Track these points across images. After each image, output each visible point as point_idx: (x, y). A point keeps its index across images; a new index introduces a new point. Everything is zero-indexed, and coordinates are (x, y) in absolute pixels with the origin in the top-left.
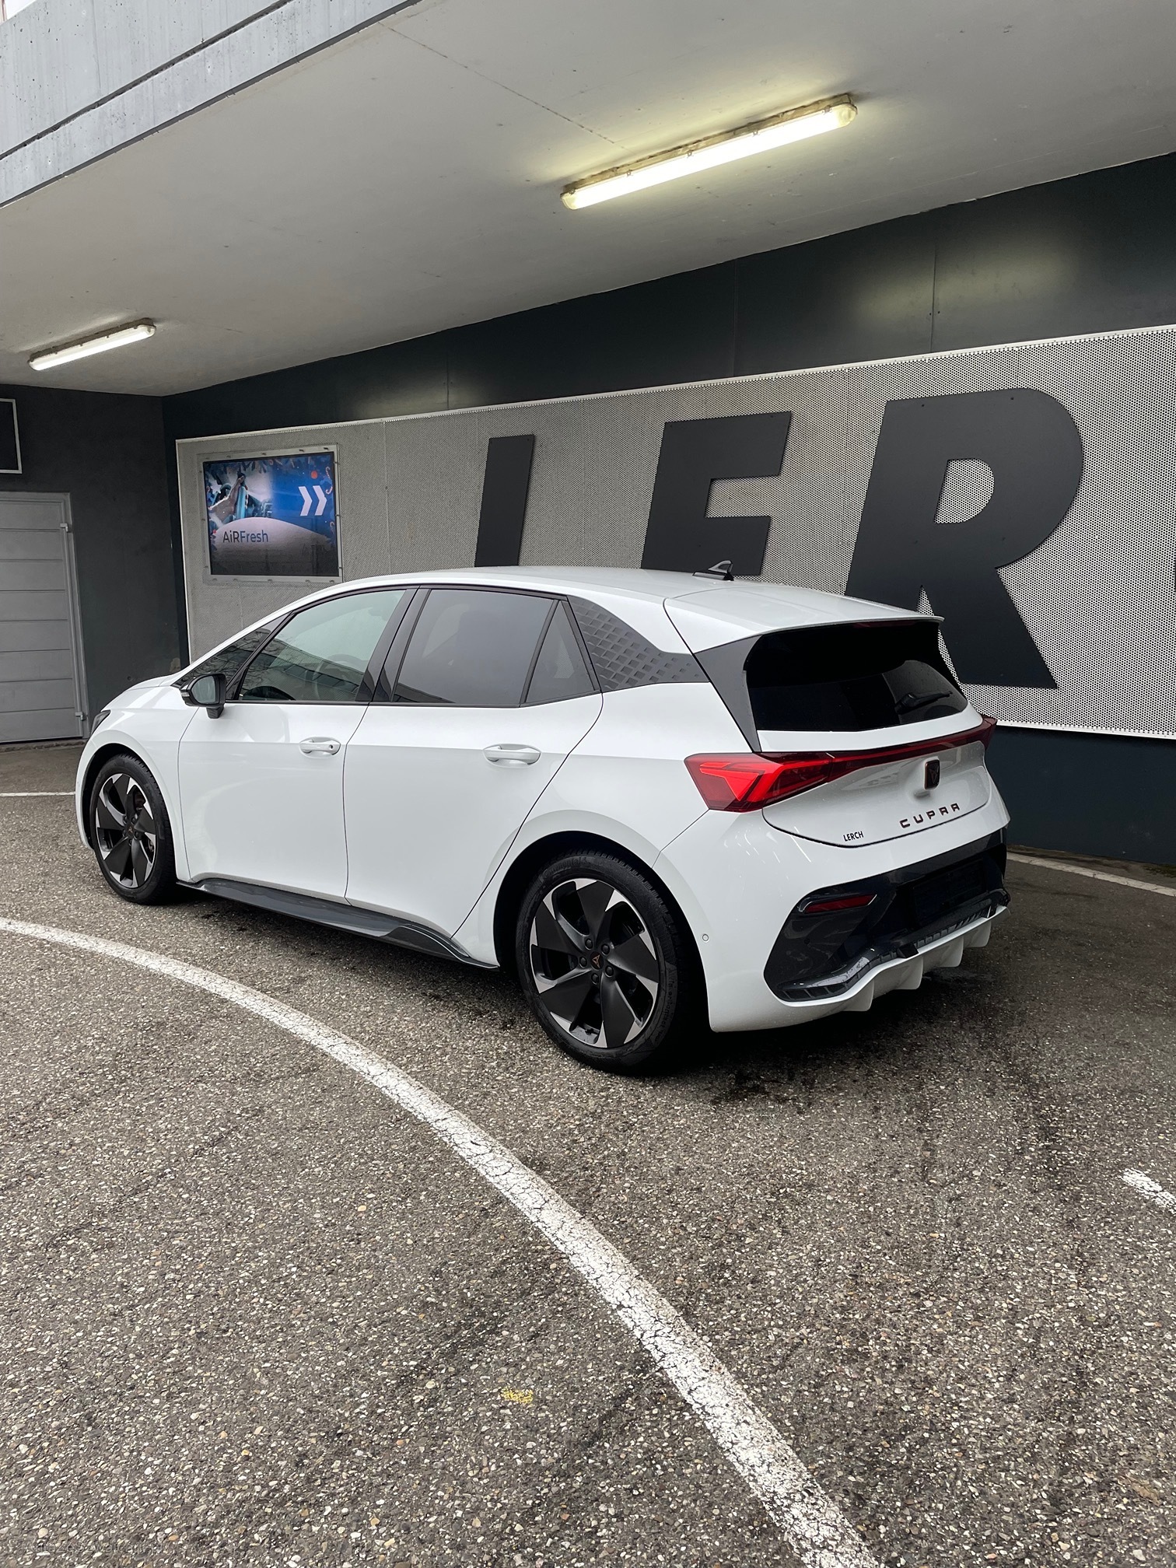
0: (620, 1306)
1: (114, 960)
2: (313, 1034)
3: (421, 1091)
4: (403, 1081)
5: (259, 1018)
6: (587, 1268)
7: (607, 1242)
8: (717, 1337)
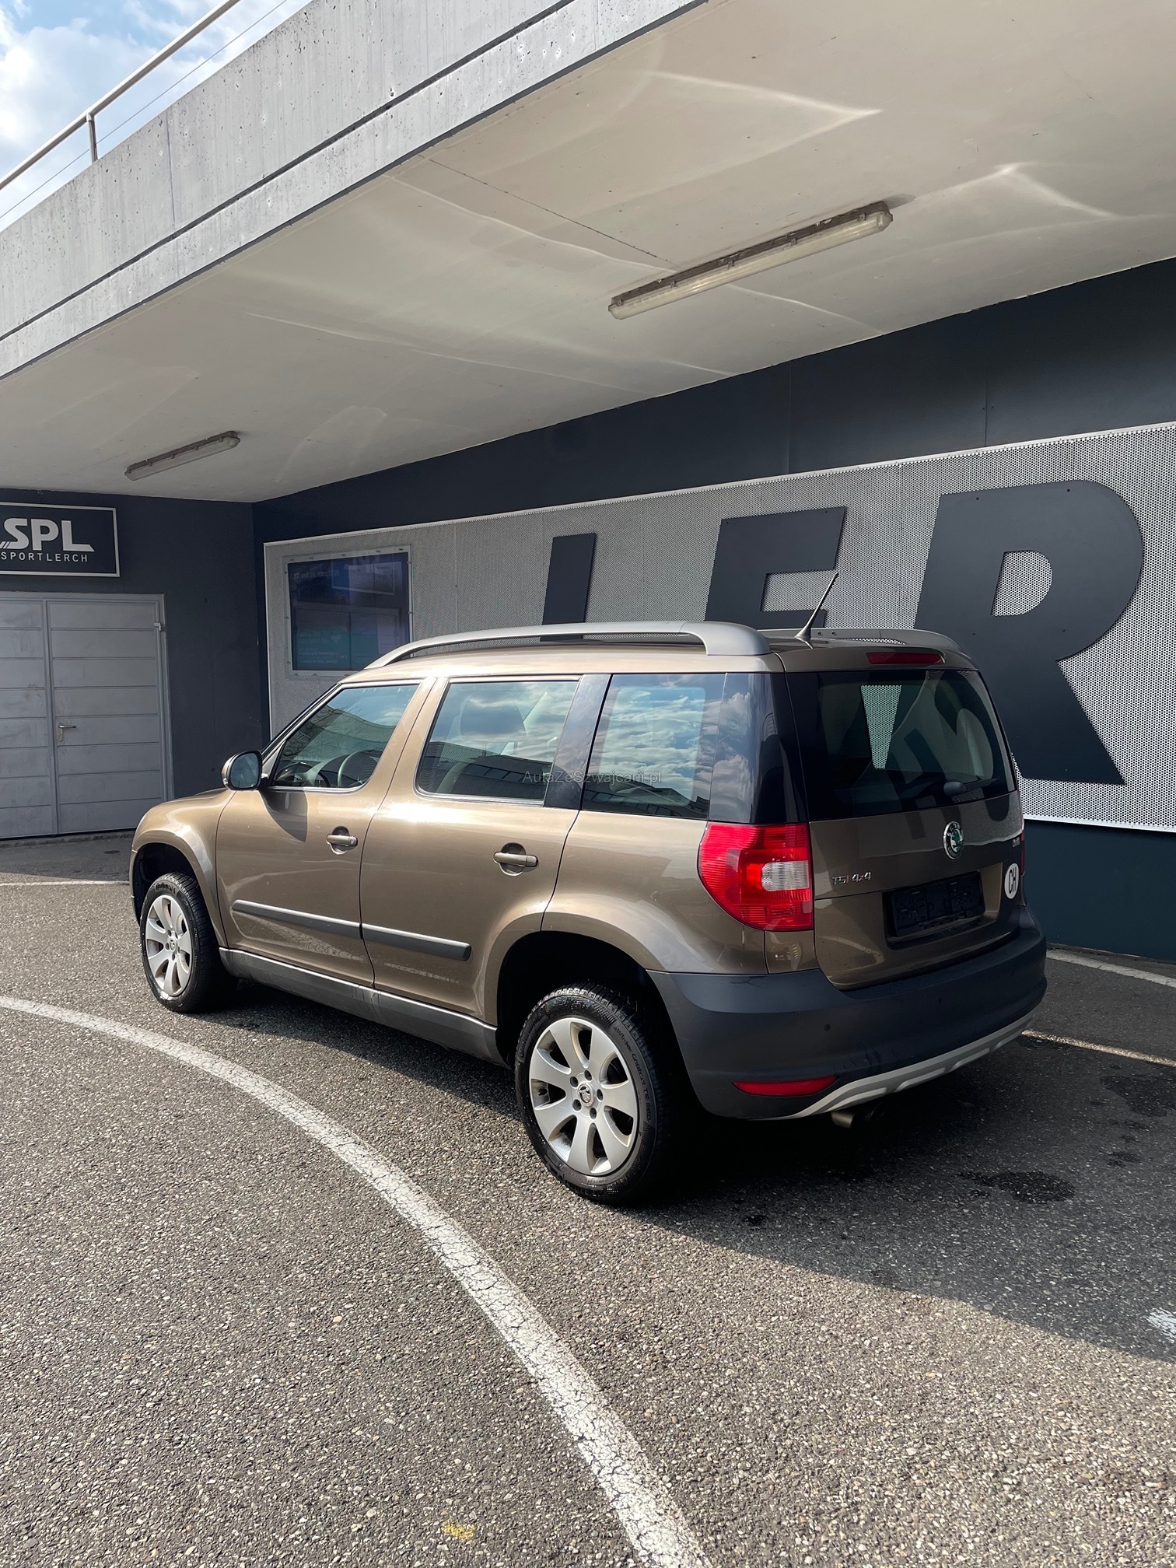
0: (582, 1438)
1: (148, 1050)
2: (323, 1133)
3: (418, 1197)
4: (404, 1185)
5: (275, 1113)
6: (556, 1394)
7: (581, 1368)
8: (678, 1478)
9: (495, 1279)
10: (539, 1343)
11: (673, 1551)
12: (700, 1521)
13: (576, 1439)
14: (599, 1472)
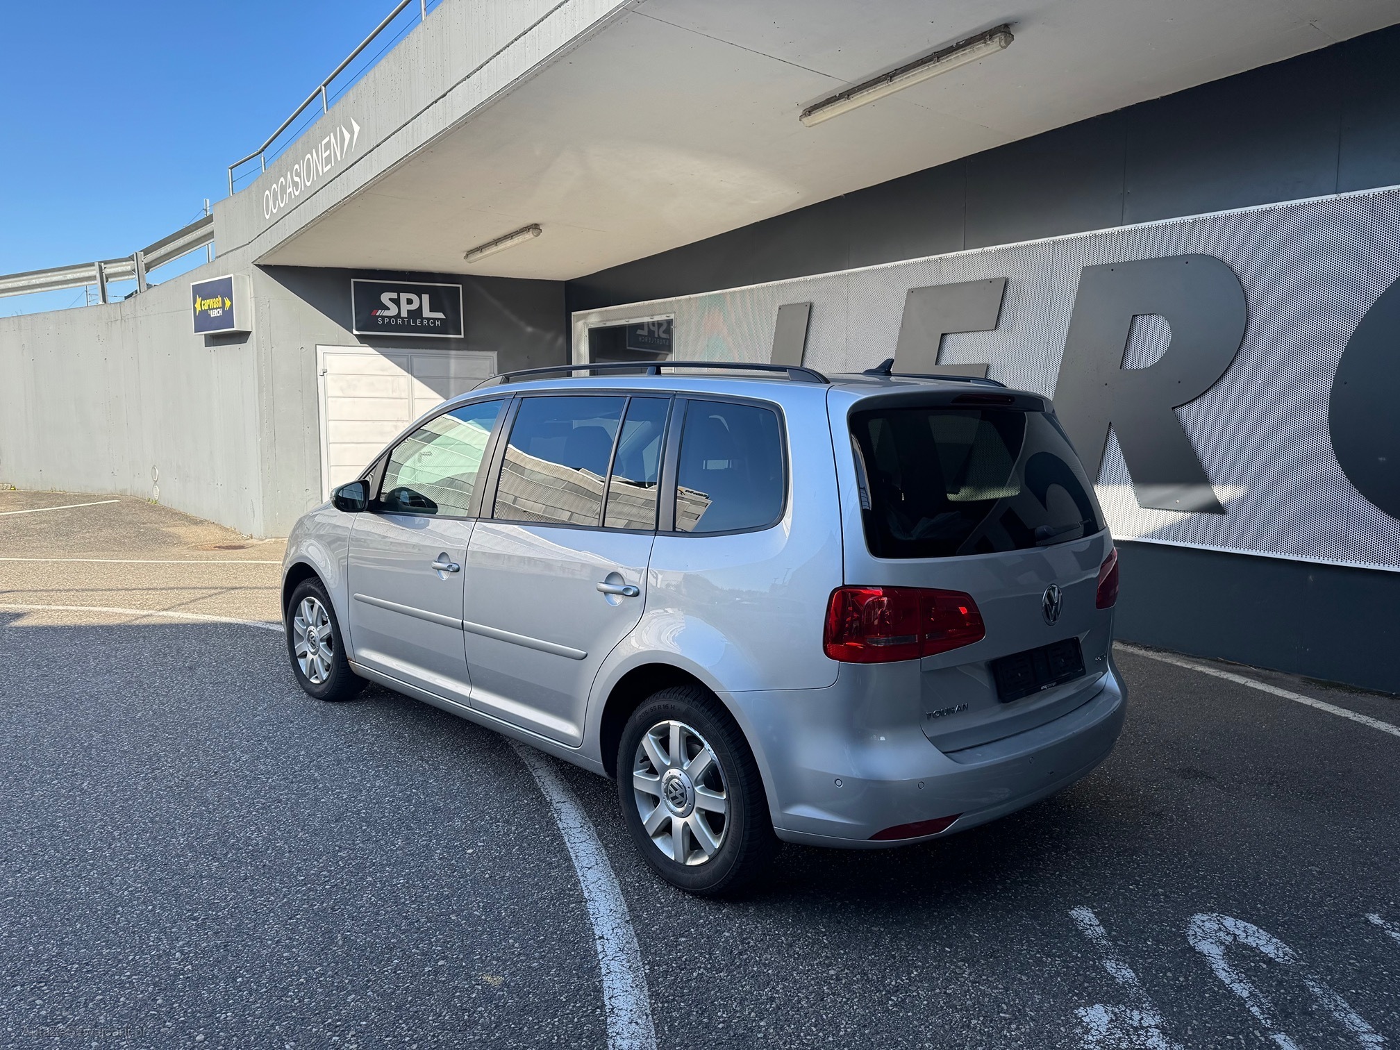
0: (601, 937)
6: (596, 910)
8: (656, 968)
9: (588, 837)
10: (600, 879)
11: (630, 1008)
12: (659, 994)
13: (597, 937)
14: (603, 958)
